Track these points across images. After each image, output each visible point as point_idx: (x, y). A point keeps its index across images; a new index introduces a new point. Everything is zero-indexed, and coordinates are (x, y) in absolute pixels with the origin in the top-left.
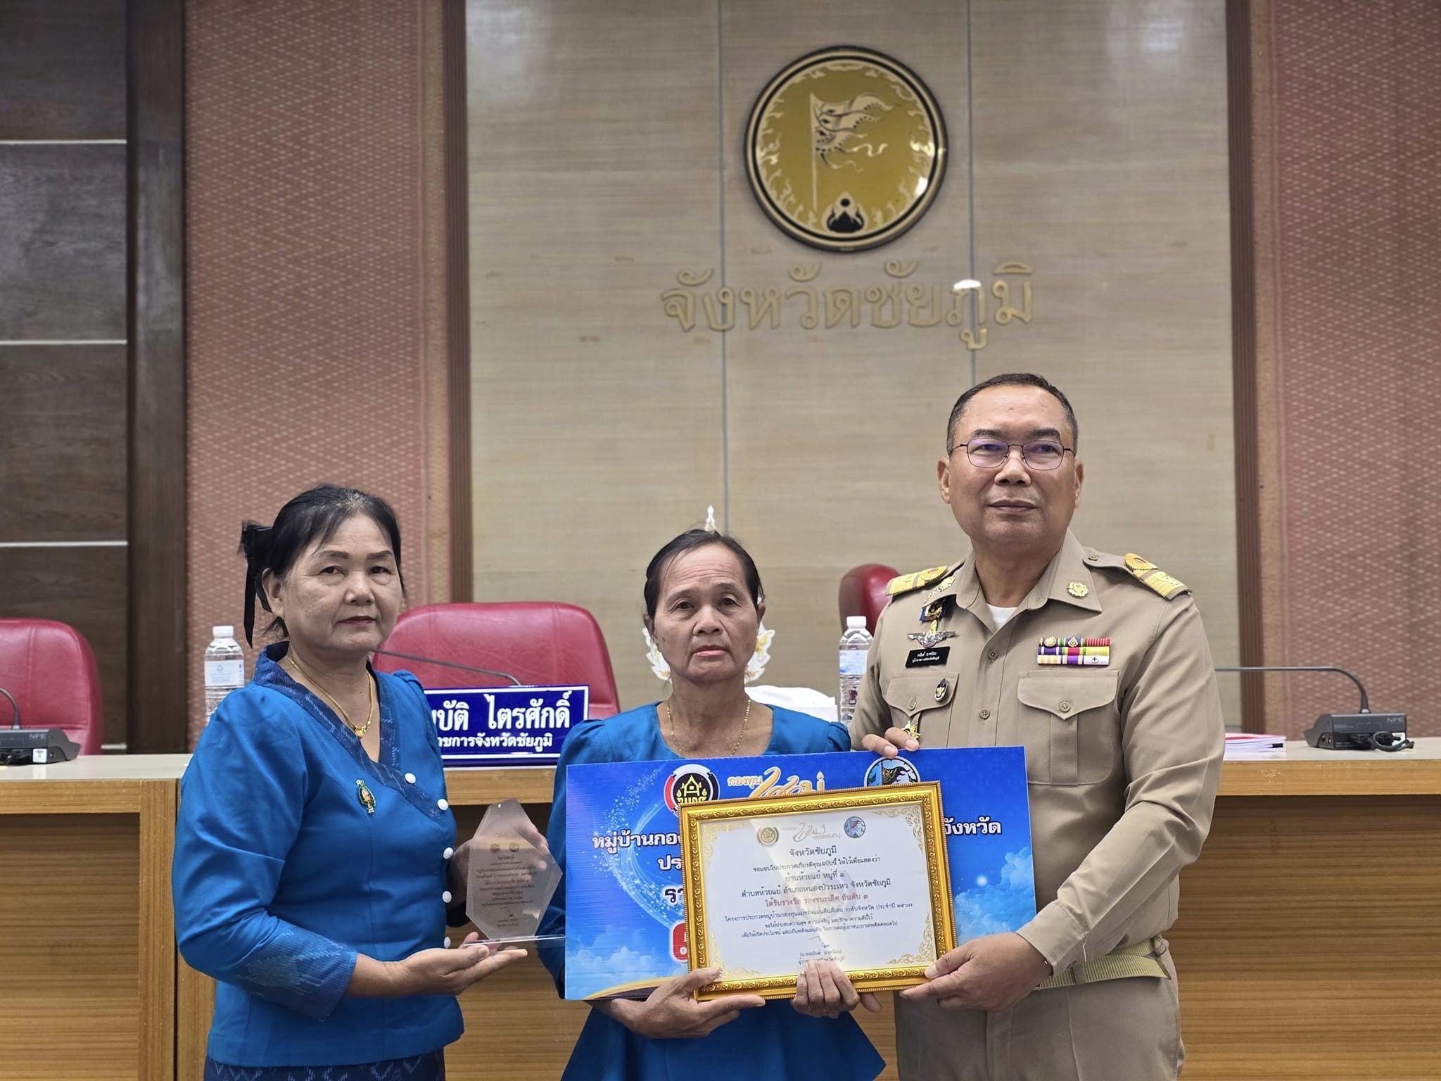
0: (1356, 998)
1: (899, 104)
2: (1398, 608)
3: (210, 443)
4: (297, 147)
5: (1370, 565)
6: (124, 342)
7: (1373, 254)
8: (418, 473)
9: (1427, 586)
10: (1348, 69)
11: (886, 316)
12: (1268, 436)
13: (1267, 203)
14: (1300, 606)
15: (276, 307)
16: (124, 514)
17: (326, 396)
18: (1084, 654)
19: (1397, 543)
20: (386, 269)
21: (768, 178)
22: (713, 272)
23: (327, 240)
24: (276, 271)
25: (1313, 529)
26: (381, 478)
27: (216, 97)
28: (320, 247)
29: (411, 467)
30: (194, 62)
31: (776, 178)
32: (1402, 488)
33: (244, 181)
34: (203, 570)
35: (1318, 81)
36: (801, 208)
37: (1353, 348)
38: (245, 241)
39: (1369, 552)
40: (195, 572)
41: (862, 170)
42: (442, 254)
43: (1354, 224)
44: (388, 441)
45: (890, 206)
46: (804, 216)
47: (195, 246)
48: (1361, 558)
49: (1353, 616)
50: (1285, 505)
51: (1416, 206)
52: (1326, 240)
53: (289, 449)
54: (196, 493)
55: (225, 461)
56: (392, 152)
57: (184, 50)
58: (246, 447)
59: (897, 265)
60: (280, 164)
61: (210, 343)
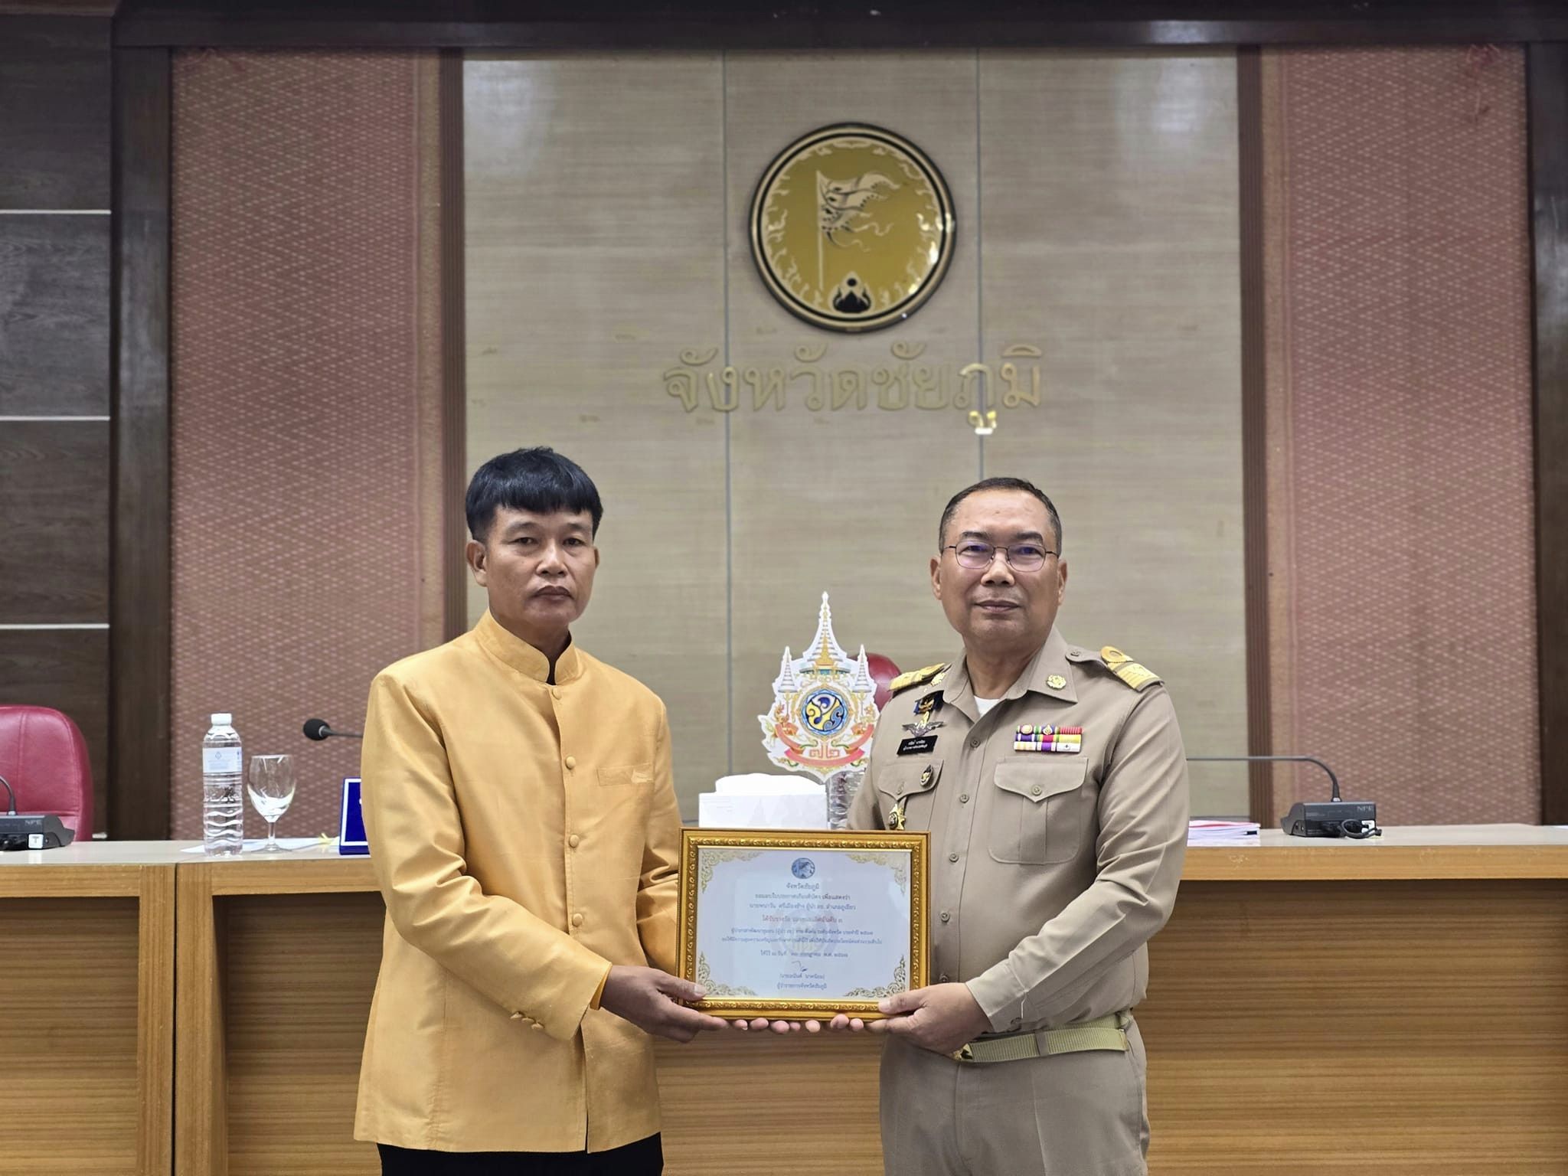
0: (1320, 1076)
1: (906, 183)
2: (1408, 698)
3: (195, 523)
4: (287, 219)
5: (1380, 654)
6: (107, 418)
7: (1383, 339)
8: (412, 555)
9: (1436, 675)
10: (1360, 152)
11: (893, 396)
12: (1277, 522)
13: (1278, 287)
14: (1308, 695)
15: (265, 383)
16: (104, 595)
17: (317, 476)
18: (1058, 741)
19: (1407, 633)
20: (379, 345)
21: (773, 256)
22: (717, 351)
23: (318, 315)
24: (265, 347)
25: (1323, 618)
26: (372, 560)
27: (204, 166)
28: (311, 322)
29: (403, 549)
30: (181, 129)
31: (781, 257)
32: (1412, 576)
33: (233, 253)
34: (187, 654)
35: (1330, 164)
36: (806, 287)
37: (1364, 434)
38: (233, 315)
39: (1379, 641)
40: (180, 656)
41: (868, 250)
42: (437, 331)
43: (1365, 310)
44: (380, 522)
45: (897, 286)
46: (809, 296)
47: (180, 319)
48: (1370, 647)
49: (1362, 706)
50: (1294, 592)
51: (1427, 292)
52: (1337, 325)
53: (277, 529)
54: (180, 574)
55: (210, 541)
56: (386, 225)
57: (171, 118)
58: (233, 527)
59: (905, 347)
60: (270, 235)
61: (195, 420)
